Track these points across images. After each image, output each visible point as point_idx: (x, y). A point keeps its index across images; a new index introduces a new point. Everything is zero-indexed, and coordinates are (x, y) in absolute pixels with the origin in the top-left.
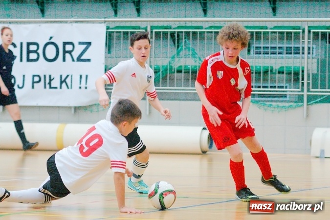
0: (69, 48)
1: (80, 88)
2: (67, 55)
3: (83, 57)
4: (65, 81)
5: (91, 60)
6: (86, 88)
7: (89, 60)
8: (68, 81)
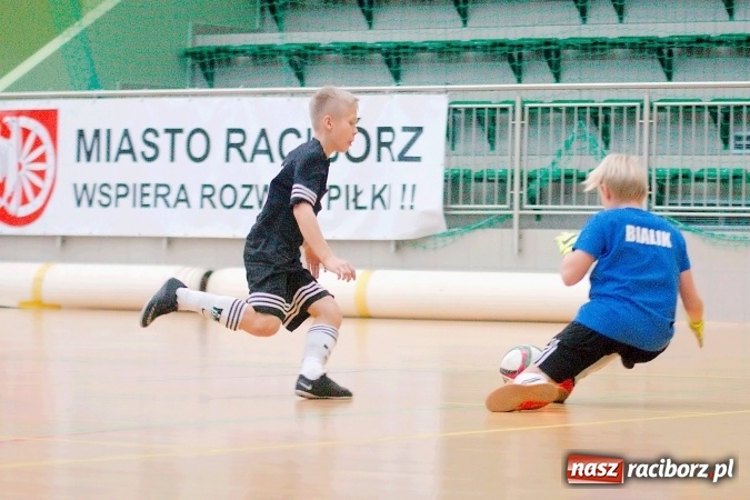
0: (386, 137)
1: (402, 207)
2: (384, 149)
3: (408, 154)
4: (379, 196)
5: (423, 160)
6: (412, 207)
7: (417, 159)
8: (384, 195)
